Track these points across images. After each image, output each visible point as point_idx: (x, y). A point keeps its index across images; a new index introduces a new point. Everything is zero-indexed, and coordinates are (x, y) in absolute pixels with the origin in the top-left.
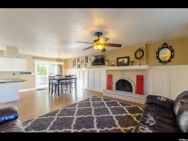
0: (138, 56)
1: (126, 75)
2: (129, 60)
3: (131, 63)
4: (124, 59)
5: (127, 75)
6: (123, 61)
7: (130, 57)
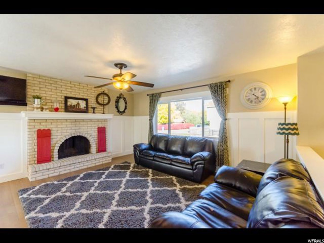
1: (81, 128)
2: (87, 104)
3: (92, 109)
4: (80, 102)
5: (84, 128)
6: (78, 104)
7: (89, 100)
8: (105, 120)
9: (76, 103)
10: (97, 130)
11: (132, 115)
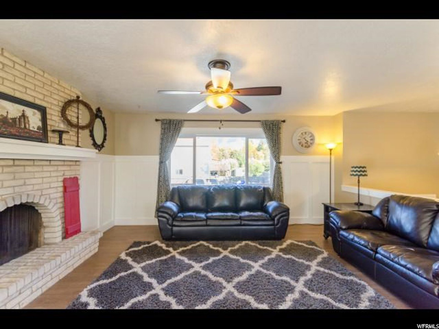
0: (72, 113)
1: (28, 182)
3: (57, 135)
5: (33, 181)
6: (23, 116)
7: (48, 110)
8: (77, 162)
9: (20, 114)
10: (61, 184)
11: (113, 152)
